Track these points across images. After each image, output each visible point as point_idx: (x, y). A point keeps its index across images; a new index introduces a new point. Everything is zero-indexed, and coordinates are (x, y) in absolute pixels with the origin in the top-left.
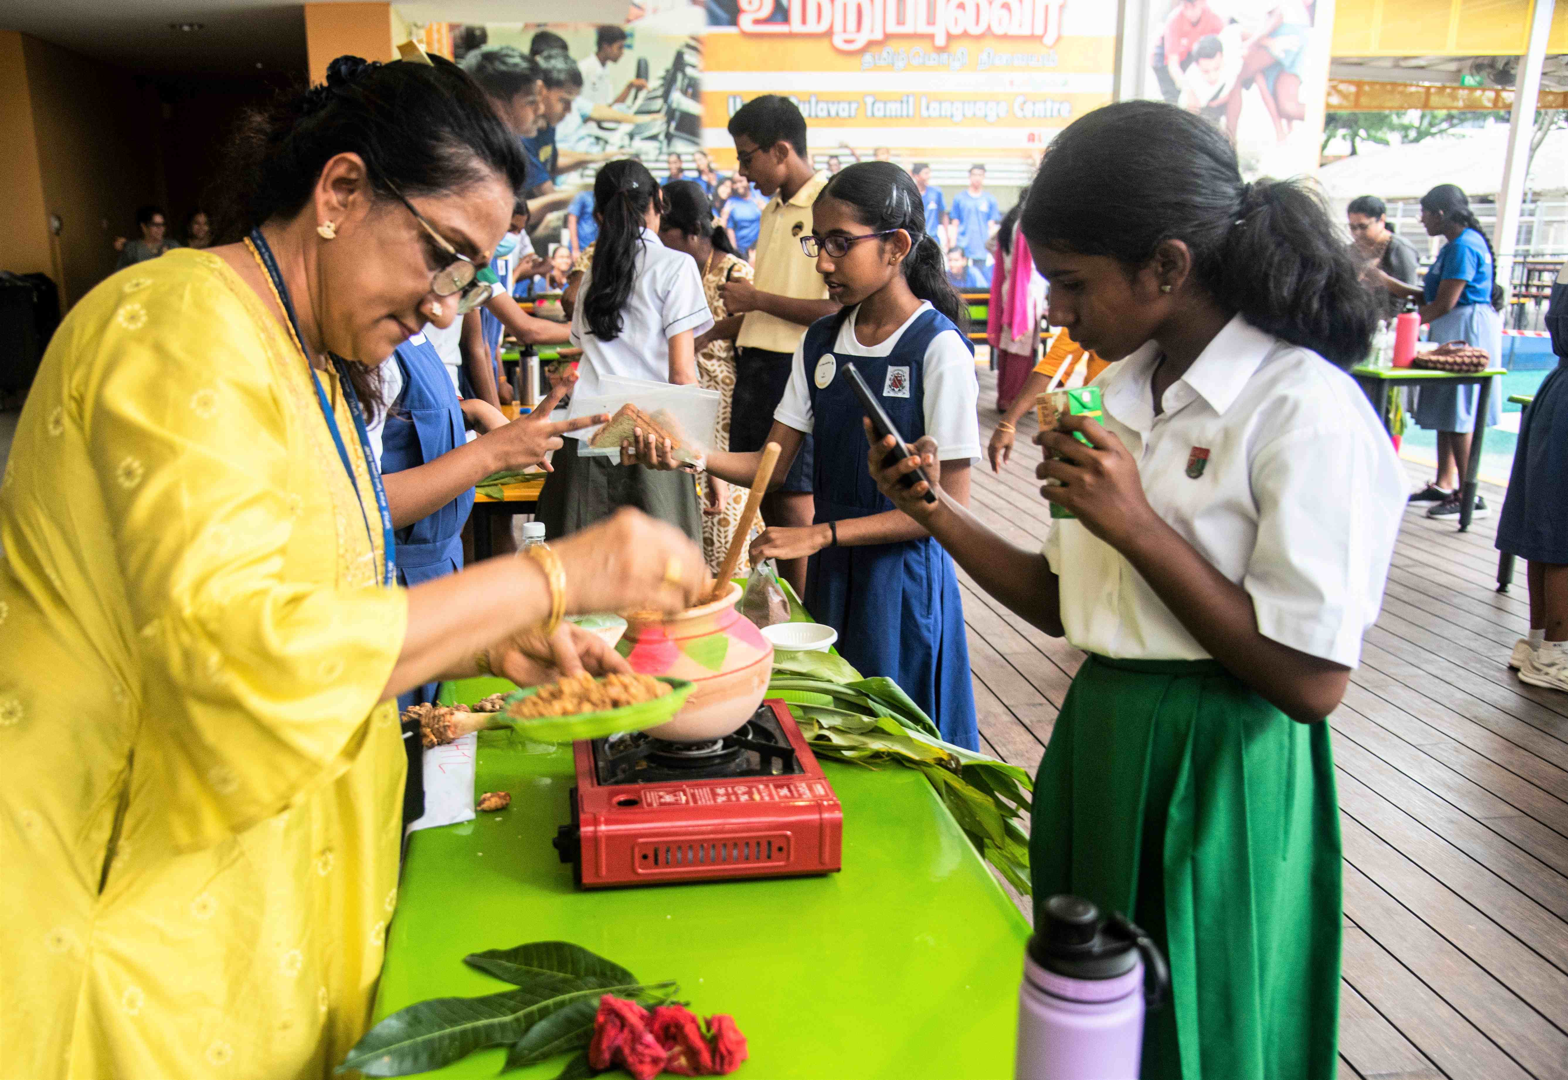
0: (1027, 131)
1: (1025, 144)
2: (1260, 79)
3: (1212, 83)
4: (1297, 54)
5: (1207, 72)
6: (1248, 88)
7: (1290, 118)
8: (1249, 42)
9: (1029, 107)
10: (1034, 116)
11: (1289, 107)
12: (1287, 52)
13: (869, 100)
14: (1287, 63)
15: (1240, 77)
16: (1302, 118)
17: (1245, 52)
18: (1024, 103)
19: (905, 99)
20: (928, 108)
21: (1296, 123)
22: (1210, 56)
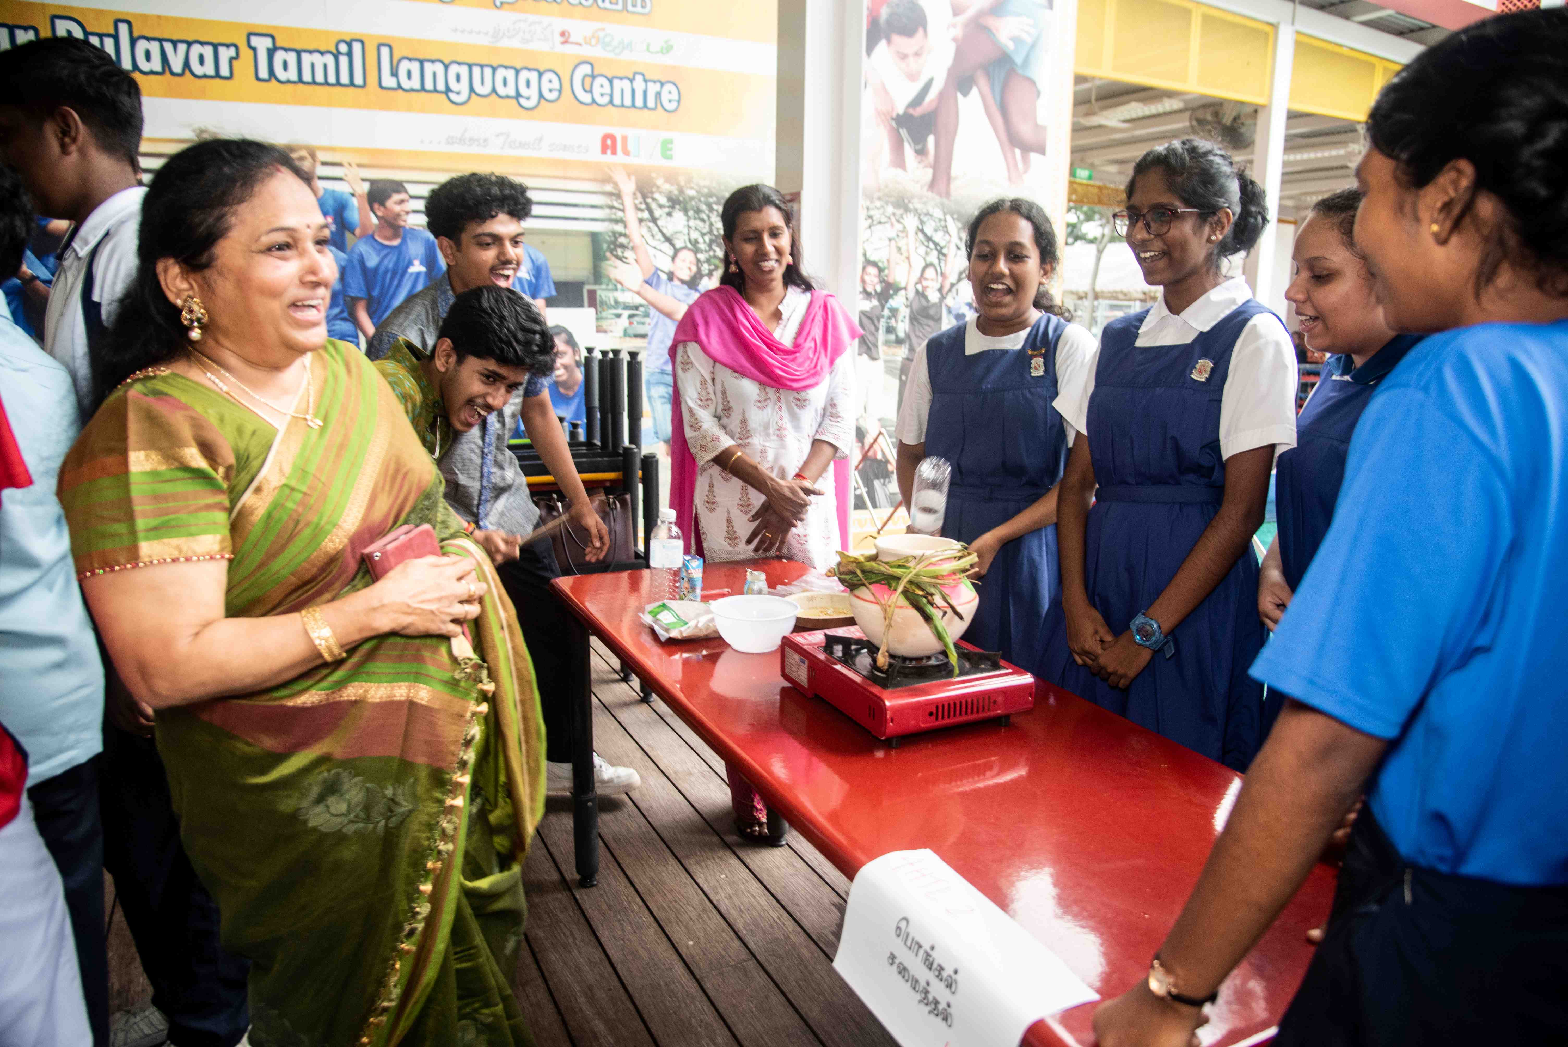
0: (599, 132)
1: (595, 154)
2: (982, 81)
3: (912, 77)
4: (1033, 46)
5: (904, 57)
6: (965, 94)
7: (1026, 149)
8: (962, 19)
9: (600, 86)
10: (611, 102)
11: (1025, 130)
12: (1016, 40)
13: (263, 44)
14: (1019, 60)
15: (951, 72)
16: (1042, 151)
17: (958, 32)
18: (593, 77)
19: (343, 48)
20: (394, 73)
21: (1034, 156)
22: (908, 31)
